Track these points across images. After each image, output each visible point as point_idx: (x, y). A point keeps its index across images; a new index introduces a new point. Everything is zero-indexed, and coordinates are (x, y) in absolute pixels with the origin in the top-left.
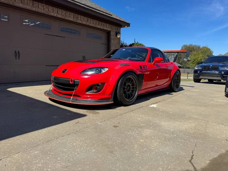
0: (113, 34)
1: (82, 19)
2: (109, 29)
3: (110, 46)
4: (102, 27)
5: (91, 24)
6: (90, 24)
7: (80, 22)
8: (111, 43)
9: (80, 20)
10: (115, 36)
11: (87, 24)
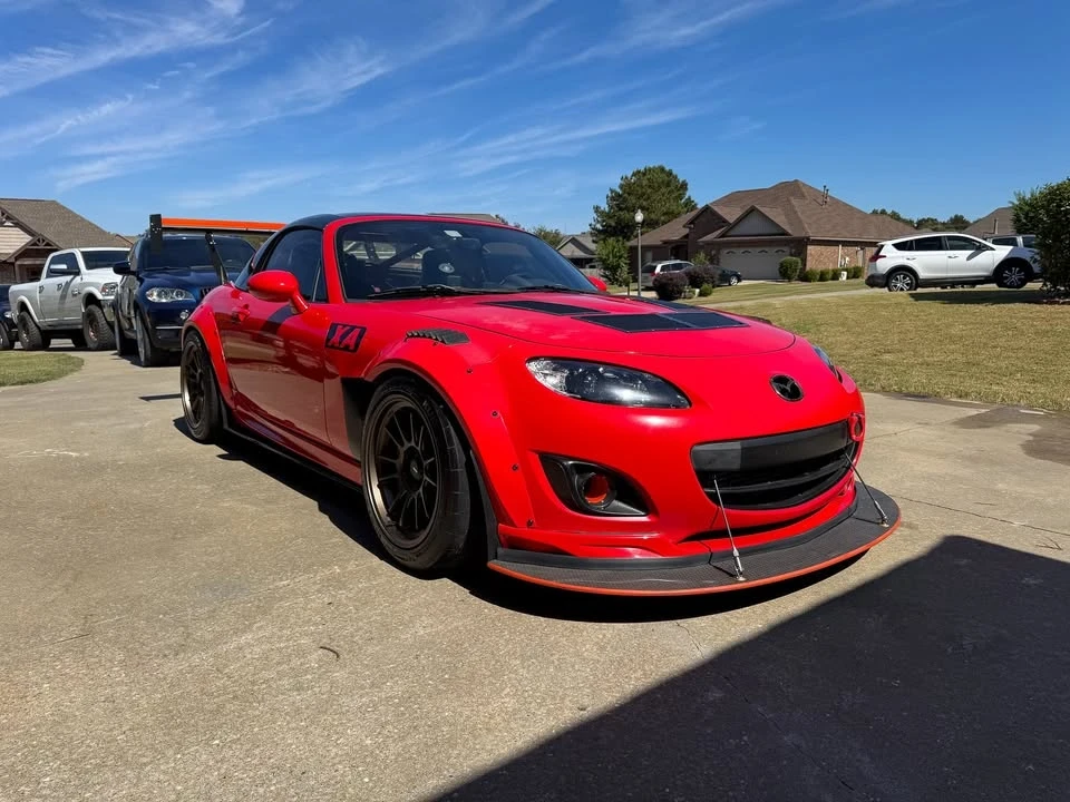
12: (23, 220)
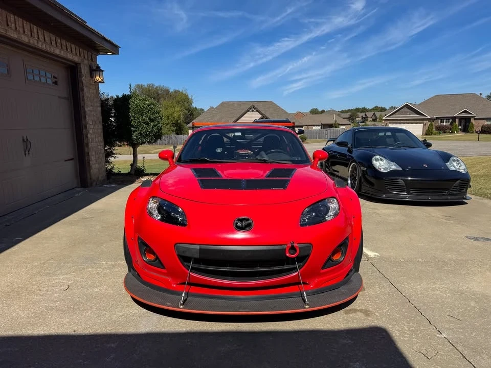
0: (85, 70)
1: (19, 27)
2: (76, 59)
3: (82, 103)
4: (62, 52)
5: (40, 43)
6: (37, 43)
7: (16, 36)
8: (83, 97)
9: (14, 29)
10: (88, 75)
11: (32, 42)
12: (260, 110)
